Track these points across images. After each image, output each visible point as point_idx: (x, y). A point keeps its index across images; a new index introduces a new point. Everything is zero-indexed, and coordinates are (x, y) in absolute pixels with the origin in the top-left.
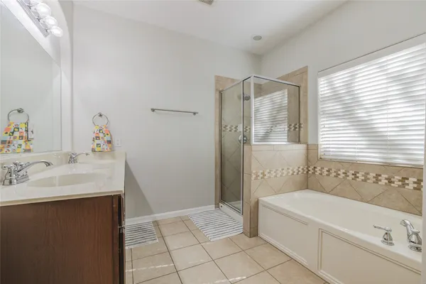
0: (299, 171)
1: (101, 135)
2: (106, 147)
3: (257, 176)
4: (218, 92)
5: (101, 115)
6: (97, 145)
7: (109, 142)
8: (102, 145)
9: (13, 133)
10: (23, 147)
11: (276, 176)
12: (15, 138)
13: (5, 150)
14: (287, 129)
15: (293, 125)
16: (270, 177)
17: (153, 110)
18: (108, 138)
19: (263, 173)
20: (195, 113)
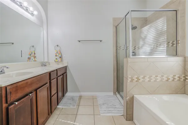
0: (174, 79)
1: (57, 54)
2: (59, 60)
3: (132, 80)
4: (115, 28)
5: (58, 46)
6: (56, 59)
7: (60, 57)
8: (58, 59)
9: (31, 55)
10: (34, 60)
11: (149, 81)
12: (31, 56)
13: (29, 61)
14: (166, 46)
15: (171, 42)
16: (144, 81)
17: (79, 41)
18: (60, 56)
19: (137, 78)
20: (101, 41)
